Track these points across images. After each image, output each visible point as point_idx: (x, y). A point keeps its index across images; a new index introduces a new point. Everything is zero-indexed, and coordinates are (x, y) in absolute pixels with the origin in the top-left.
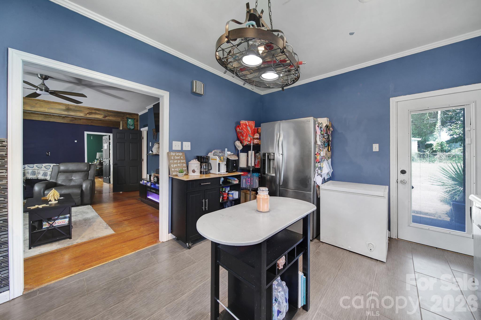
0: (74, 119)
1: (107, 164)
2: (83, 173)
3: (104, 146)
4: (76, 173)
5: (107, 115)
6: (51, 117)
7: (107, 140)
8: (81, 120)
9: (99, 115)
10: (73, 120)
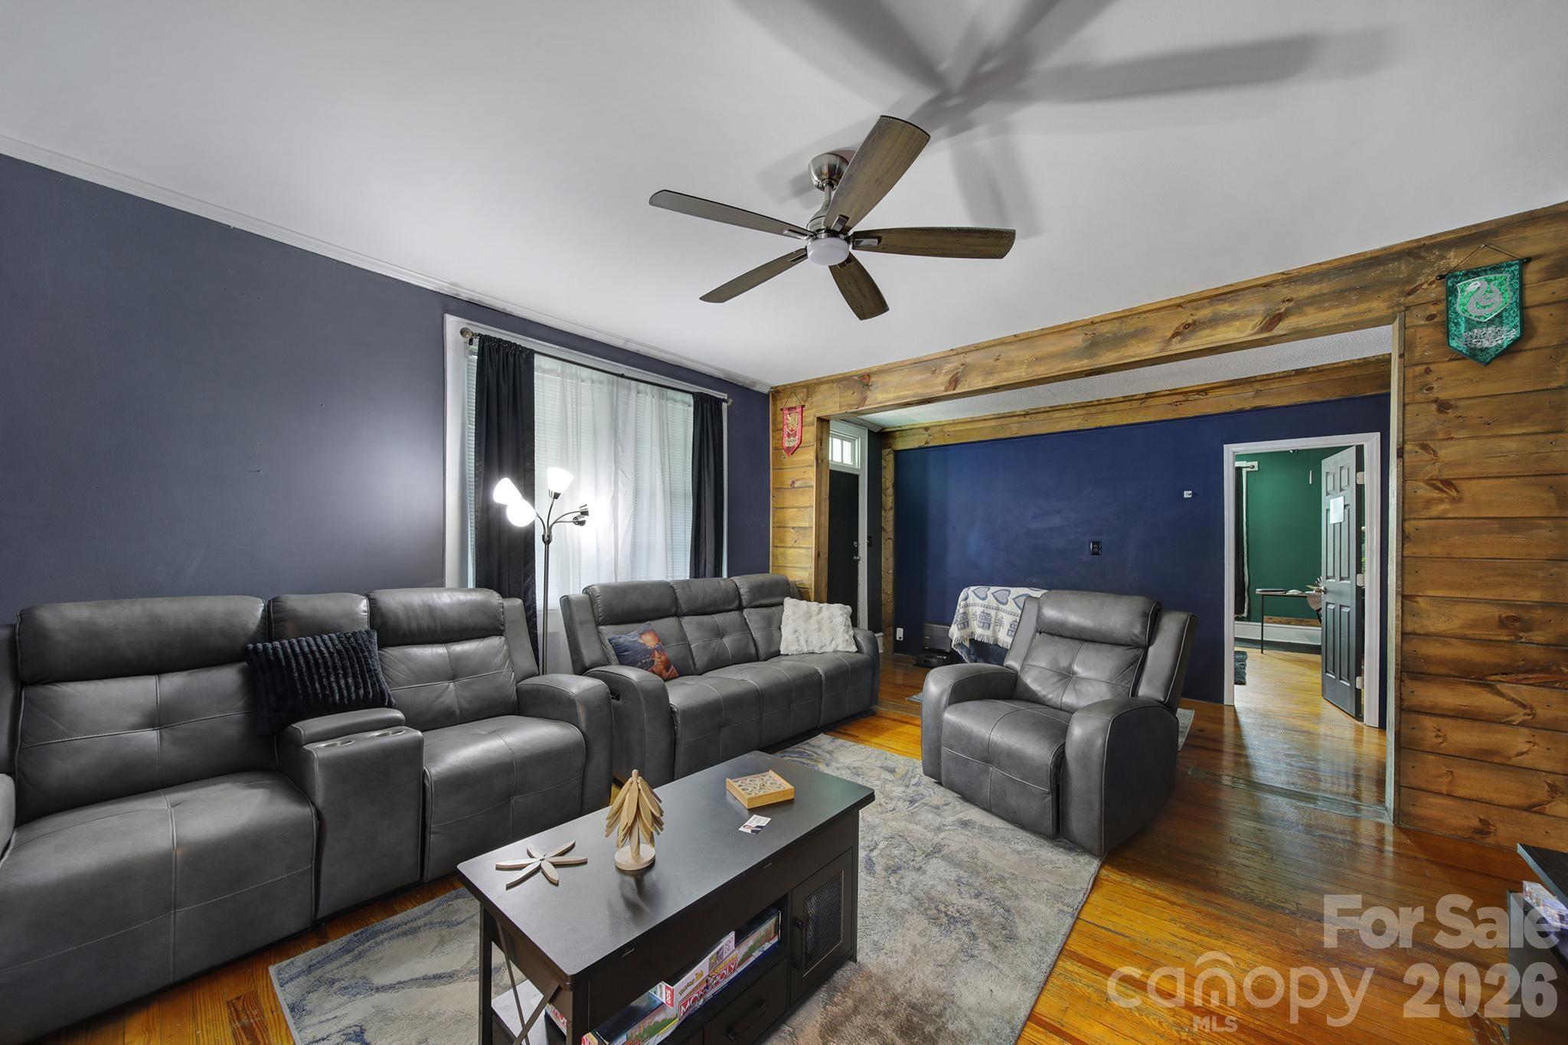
0: (1180, 398)
1: (1341, 606)
2: (1119, 650)
3: (1328, 510)
4: (1091, 646)
5: (1282, 310)
6: (1104, 412)
7: (1345, 472)
8: (1211, 394)
9: (1237, 324)
10: (1176, 404)
